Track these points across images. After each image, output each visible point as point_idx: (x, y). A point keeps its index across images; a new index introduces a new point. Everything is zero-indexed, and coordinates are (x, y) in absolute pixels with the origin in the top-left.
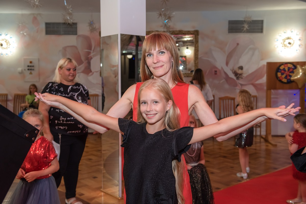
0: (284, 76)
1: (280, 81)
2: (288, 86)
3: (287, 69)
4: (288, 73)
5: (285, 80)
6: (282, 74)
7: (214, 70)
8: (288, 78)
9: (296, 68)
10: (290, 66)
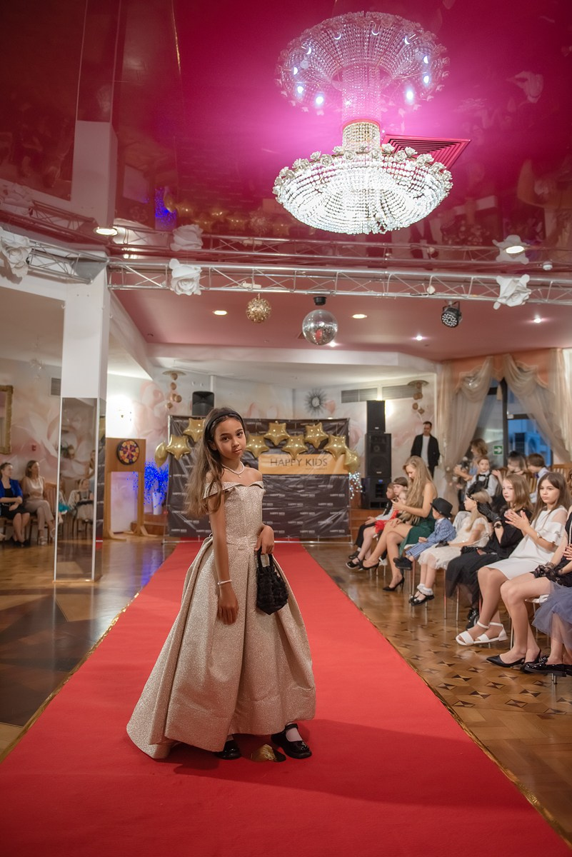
0: (126, 455)
1: (122, 462)
2: (129, 467)
3: (129, 448)
4: (129, 451)
5: (127, 461)
6: (125, 453)
7: (31, 444)
8: (130, 458)
9: (137, 446)
10: (132, 443)
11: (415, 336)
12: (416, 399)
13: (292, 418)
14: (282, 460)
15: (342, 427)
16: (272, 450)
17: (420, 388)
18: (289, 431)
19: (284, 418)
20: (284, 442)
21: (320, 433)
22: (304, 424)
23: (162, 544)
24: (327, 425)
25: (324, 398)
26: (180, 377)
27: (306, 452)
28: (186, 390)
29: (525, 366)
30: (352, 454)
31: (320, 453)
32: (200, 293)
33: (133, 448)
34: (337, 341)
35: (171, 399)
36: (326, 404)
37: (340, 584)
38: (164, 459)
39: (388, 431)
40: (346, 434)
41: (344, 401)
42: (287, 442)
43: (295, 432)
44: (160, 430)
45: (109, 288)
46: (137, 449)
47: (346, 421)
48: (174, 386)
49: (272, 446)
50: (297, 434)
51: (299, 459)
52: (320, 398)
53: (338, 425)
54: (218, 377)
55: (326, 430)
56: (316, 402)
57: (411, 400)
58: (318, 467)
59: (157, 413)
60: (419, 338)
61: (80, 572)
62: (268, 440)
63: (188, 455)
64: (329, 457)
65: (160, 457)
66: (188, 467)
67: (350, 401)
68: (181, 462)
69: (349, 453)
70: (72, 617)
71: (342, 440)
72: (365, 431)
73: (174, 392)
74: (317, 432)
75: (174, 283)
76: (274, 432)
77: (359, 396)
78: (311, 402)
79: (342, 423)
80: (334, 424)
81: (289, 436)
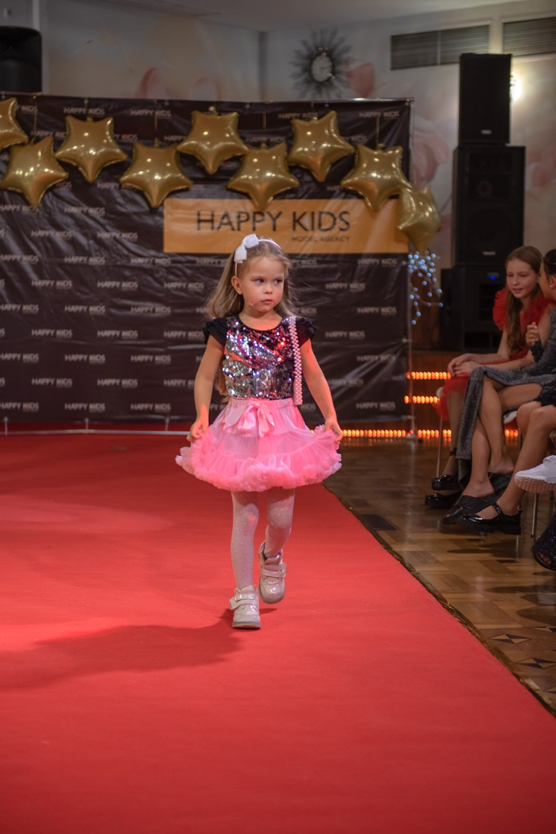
13: (256, 99)
14: (226, 215)
15: (393, 122)
16: (200, 188)
18: (246, 133)
19: (228, 98)
20: (232, 165)
21: (330, 139)
22: (287, 116)
24: (350, 116)
25: (344, 57)
27: (292, 193)
30: (418, 197)
31: (329, 196)
36: (349, 75)
37: (384, 535)
39: (515, 139)
40: (403, 140)
41: (396, 65)
42: (241, 166)
43: (264, 139)
47: (402, 106)
49: (199, 175)
50: (269, 144)
51: (274, 213)
52: (331, 55)
53: (382, 119)
55: (344, 130)
56: (321, 68)
58: (326, 234)
62: (189, 161)
64: (355, 208)
67: (415, 65)
69: (409, 201)
71: (392, 159)
72: (453, 142)
74: (320, 138)
76: (205, 139)
77: (439, 50)
78: (308, 70)
79: (390, 114)
80: (369, 114)
81: (245, 148)
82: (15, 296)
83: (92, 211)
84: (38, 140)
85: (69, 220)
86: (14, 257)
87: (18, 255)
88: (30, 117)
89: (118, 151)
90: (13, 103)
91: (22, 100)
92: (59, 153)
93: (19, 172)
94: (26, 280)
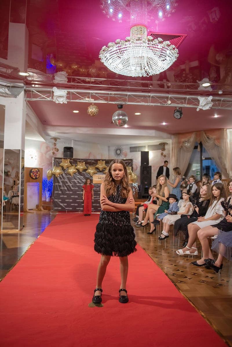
0: (34, 175)
1: (32, 178)
2: (35, 180)
3: (35, 172)
4: (35, 173)
5: (34, 177)
8: (36, 176)
9: (39, 171)
10: (36, 170)
11: (162, 123)
12: (162, 151)
13: (108, 159)
14: (103, 177)
15: (130, 163)
16: (99, 173)
17: (164, 146)
18: (107, 164)
19: (104, 159)
20: (104, 169)
23: (50, 214)
25: (122, 150)
26: (58, 140)
28: (61, 147)
29: (210, 136)
30: (134, 175)
32: (66, 103)
33: (37, 172)
34: (128, 125)
35: (54, 150)
36: (123, 153)
38: (51, 177)
39: (150, 165)
40: (132, 166)
41: (131, 152)
42: (106, 169)
44: (49, 164)
45: (25, 100)
46: (39, 172)
47: (131, 160)
48: (55, 144)
49: (99, 171)
52: (120, 150)
53: (128, 162)
54: (75, 140)
56: (118, 152)
57: (160, 151)
59: (48, 157)
60: (164, 124)
61: (13, 227)
62: (97, 169)
63: (62, 175)
65: (49, 176)
66: (62, 180)
67: (134, 152)
68: (58, 178)
69: (133, 174)
70: (10, 246)
71: (130, 168)
72: (140, 165)
73: (55, 147)
75: (55, 98)
76: (100, 165)
77: (137, 149)
78: (116, 152)
79: (130, 161)
80: (126, 161)
81: (106, 167)
82: (69, 190)
83: (81, 177)
84: (73, 165)
85: (78, 178)
86: (68, 184)
87: (69, 184)
88: (72, 162)
89: (85, 167)
90: (69, 160)
91: (71, 159)
92: (76, 168)
93: (70, 171)
94: (70, 188)
